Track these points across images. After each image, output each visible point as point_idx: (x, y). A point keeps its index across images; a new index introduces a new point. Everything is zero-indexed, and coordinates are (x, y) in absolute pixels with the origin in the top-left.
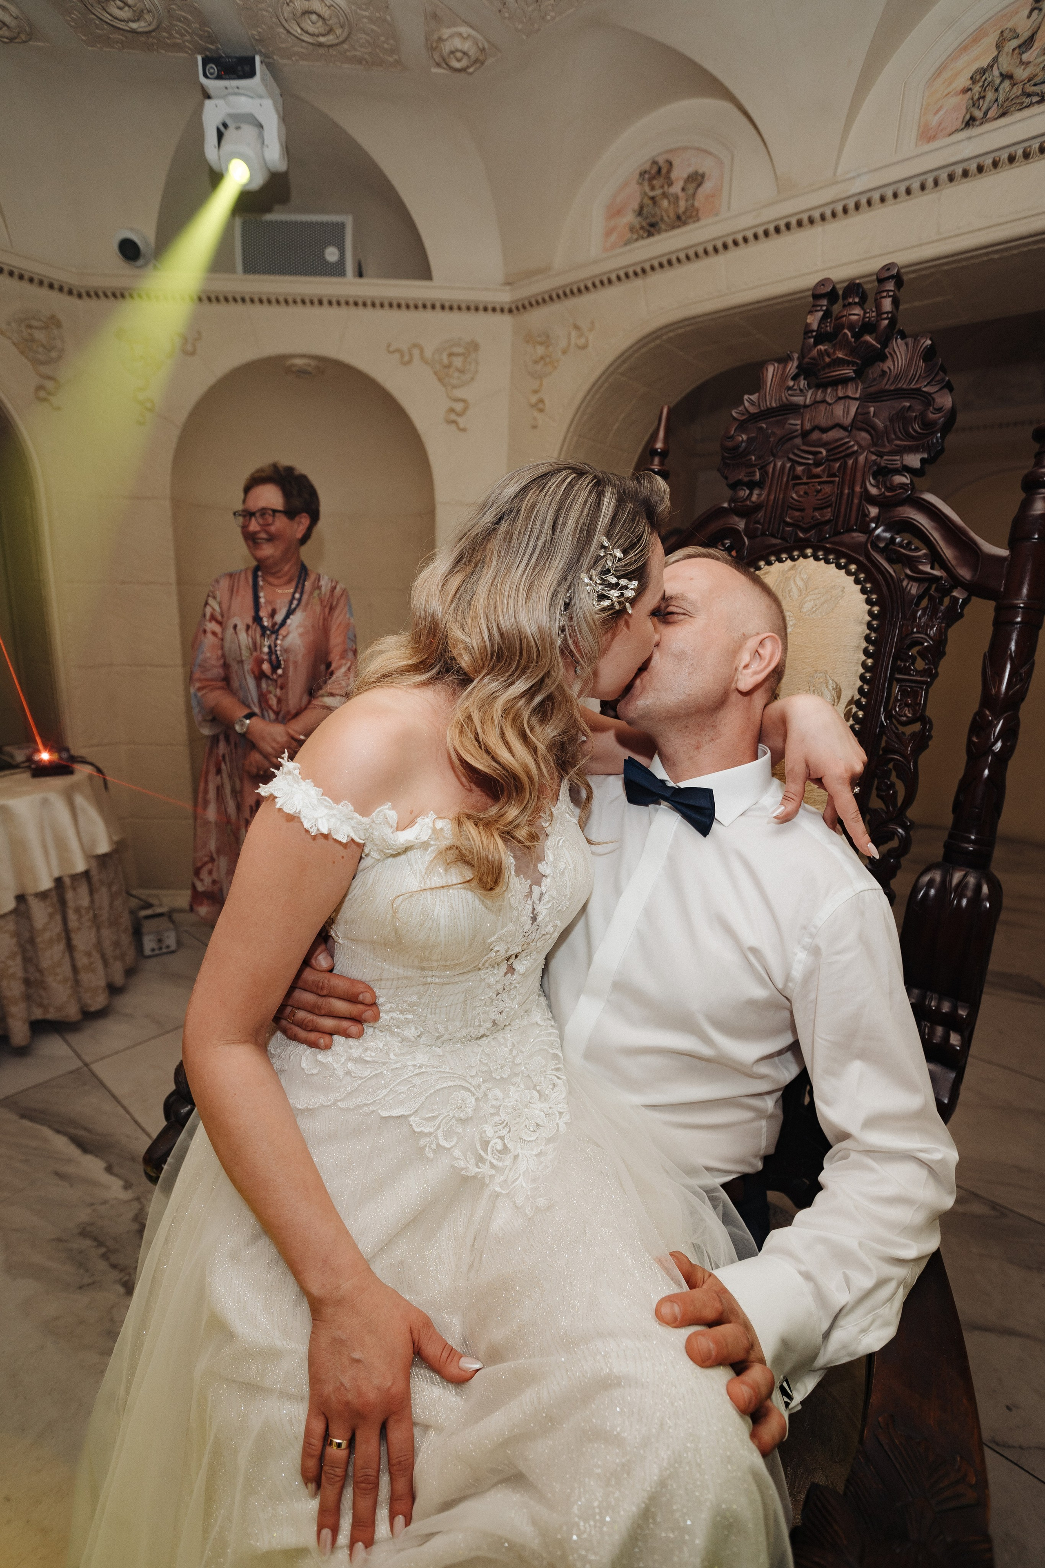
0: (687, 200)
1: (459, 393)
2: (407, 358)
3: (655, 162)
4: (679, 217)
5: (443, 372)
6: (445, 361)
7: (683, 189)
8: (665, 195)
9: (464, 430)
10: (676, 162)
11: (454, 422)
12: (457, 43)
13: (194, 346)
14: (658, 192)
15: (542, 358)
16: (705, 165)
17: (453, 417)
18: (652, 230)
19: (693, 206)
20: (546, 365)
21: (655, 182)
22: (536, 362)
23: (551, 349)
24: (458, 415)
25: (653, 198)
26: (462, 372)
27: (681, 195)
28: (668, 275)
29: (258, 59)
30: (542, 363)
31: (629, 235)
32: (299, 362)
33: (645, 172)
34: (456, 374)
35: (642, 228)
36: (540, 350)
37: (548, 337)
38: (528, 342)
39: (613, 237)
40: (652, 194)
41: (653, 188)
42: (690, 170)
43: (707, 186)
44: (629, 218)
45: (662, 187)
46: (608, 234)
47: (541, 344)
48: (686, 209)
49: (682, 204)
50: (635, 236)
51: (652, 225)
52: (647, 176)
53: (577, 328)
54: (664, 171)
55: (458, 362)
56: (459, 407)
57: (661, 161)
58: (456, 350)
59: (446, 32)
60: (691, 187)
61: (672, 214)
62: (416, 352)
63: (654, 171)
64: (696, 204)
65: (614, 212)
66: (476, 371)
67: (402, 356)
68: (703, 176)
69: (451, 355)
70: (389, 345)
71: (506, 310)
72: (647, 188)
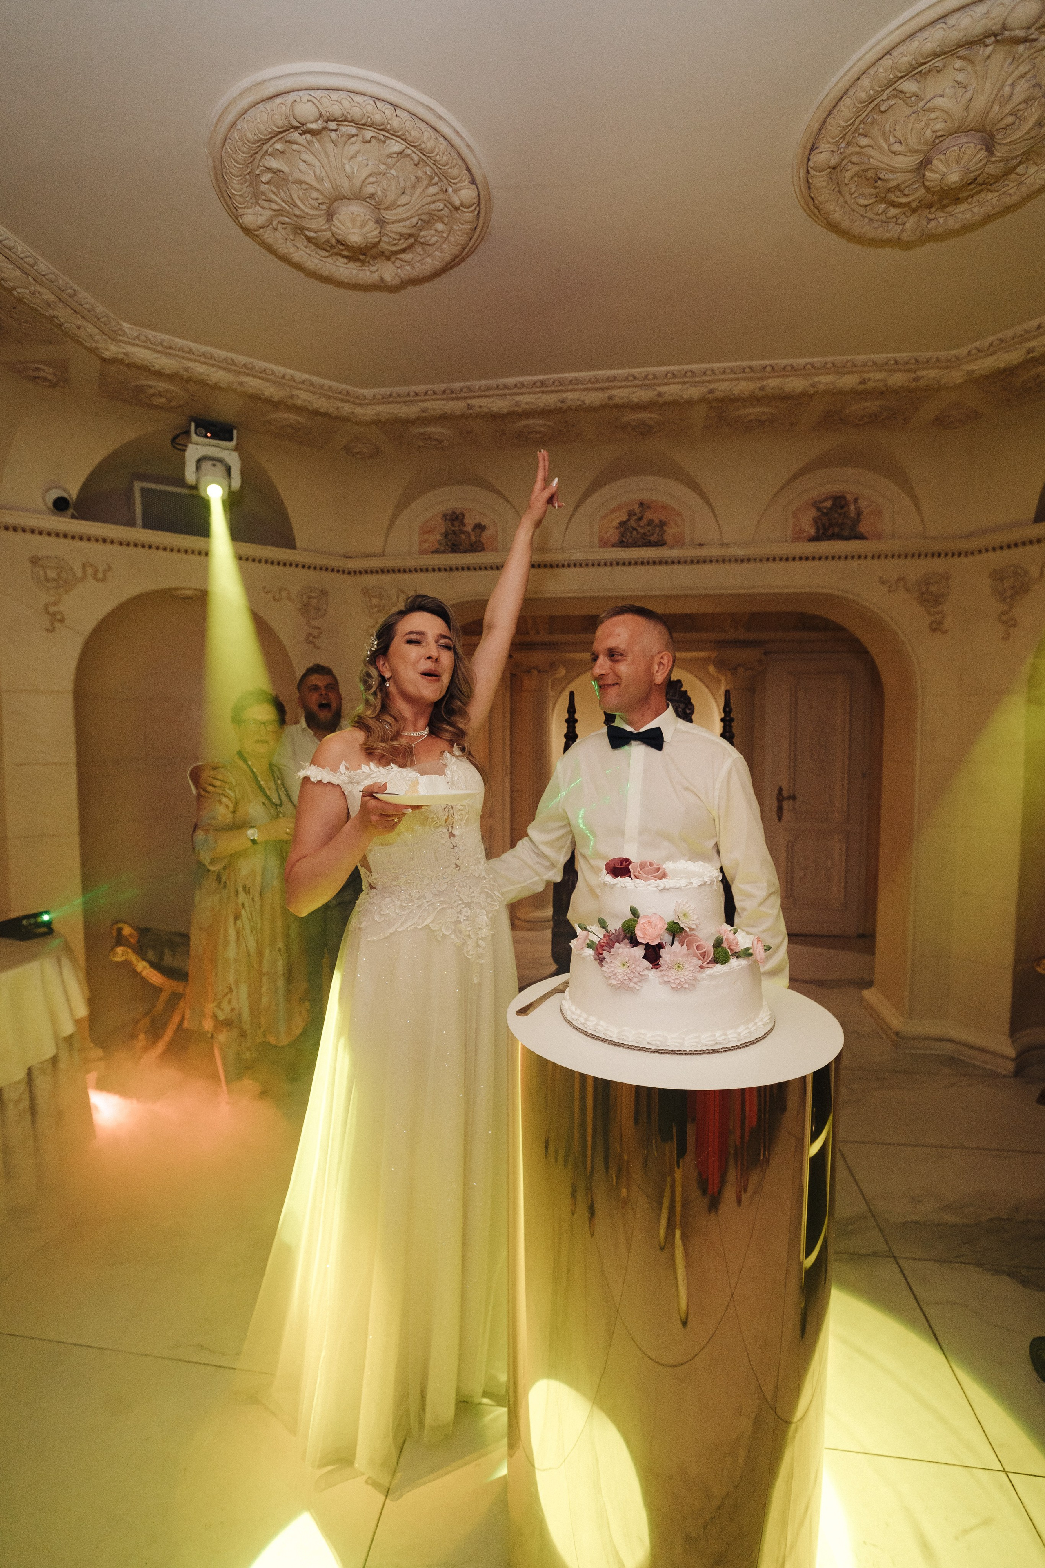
0: (476, 537)
1: (316, 623)
2: (277, 597)
3: (454, 513)
4: (471, 545)
5: (305, 609)
6: (305, 600)
7: (473, 530)
8: (461, 532)
9: (318, 648)
10: (467, 515)
11: (311, 642)
12: (365, 450)
13: (104, 575)
14: (456, 529)
15: (376, 606)
16: (485, 522)
17: (311, 638)
18: (454, 548)
19: (480, 541)
20: (380, 611)
21: (454, 523)
22: (372, 607)
23: (383, 601)
24: (315, 637)
25: (453, 531)
26: (318, 609)
27: (472, 533)
28: (466, 574)
29: (235, 432)
30: (376, 609)
31: (438, 546)
32: (188, 592)
33: (447, 515)
34: (313, 611)
35: (447, 544)
36: (375, 601)
37: (381, 594)
38: (364, 594)
39: (426, 545)
40: (453, 528)
41: (453, 525)
42: (476, 522)
43: (487, 533)
44: (437, 536)
45: (459, 526)
46: (422, 542)
47: (375, 597)
48: (475, 542)
49: (473, 538)
50: (442, 548)
51: (454, 545)
52: (448, 517)
53: (403, 592)
54: (460, 518)
55: (314, 602)
56: (315, 632)
57: (458, 511)
58: (312, 595)
59: (360, 445)
60: (478, 531)
61: (467, 542)
62: (284, 594)
63: (454, 517)
64: (482, 540)
65: (425, 530)
66: (326, 610)
67: (274, 597)
68: (485, 527)
69: (309, 597)
70: (264, 588)
71: (346, 572)
72: (450, 525)
